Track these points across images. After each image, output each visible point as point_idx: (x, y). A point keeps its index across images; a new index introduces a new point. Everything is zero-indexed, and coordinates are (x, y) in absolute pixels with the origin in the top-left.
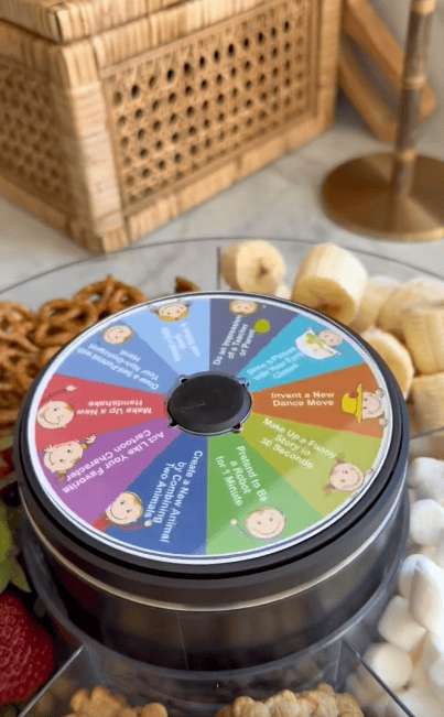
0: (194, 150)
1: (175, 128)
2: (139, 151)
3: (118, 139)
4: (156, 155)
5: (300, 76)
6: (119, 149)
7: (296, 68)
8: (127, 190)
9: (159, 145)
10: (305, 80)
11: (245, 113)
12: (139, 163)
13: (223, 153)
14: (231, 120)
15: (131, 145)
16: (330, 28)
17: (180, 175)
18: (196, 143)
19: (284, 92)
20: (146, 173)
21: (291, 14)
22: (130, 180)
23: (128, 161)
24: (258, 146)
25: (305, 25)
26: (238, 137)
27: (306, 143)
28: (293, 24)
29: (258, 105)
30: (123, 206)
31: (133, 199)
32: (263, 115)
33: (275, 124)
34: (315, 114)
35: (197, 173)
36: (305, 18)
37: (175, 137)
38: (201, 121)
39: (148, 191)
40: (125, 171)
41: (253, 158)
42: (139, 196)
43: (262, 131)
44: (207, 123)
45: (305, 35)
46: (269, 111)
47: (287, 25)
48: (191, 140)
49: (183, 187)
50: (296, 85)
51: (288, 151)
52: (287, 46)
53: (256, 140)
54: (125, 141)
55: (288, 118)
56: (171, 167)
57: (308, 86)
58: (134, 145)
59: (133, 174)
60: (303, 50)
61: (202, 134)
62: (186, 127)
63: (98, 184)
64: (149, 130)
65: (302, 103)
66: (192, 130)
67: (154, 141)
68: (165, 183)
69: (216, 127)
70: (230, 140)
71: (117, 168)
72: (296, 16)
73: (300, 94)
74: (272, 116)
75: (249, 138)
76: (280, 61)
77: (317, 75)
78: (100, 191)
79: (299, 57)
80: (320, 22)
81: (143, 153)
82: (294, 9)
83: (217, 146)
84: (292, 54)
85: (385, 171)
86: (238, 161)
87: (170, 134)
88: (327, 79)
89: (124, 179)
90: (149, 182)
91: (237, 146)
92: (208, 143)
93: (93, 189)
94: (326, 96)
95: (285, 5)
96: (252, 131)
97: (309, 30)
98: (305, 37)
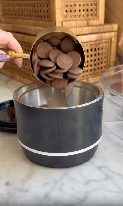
5: (105, 62)
7: (104, 60)
10: (106, 63)
11: (91, 68)
13: (84, 76)
14: (86, 68)
16: (113, 51)
19: (101, 65)
21: (103, 46)
25: (107, 49)
26: (88, 73)
28: (104, 48)
29: (94, 67)
33: (98, 73)
36: (107, 48)
43: (94, 74)
46: (96, 69)
47: (102, 48)
50: (104, 64)
52: (102, 53)
57: (107, 65)
60: (106, 56)
72: (105, 46)
73: (105, 67)
74: (97, 71)
75: (91, 75)
76: (100, 57)
77: (110, 62)
79: (105, 57)
80: (111, 49)
82: (104, 45)
84: (103, 56)
86: (88, 79)
88: (112, 64)
91: (87, 75)
95: (102, 43)
96: (91, 73)
97: (108, 51)
98: (107, 53)
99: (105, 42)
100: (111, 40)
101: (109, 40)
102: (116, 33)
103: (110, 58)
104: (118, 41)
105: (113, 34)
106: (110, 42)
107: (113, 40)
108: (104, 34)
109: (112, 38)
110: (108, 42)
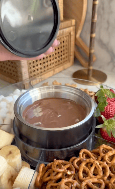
0: (44, 67)
1: (41, 62)
2: (33, 66)
3: (29, 63)
4: (37, 67)
5: (66, 53)
6: (29, 65)
7: (66, 51)
8: (30, 74)
9: (37, 65)
10: (67, 54)
11: (55, 60)
12: (33, 69)
13: (51, 68)
14: (52, 61)
15: (31, 65)
16: (73, 43)
17: (41, 72)
18: (45, 66)
19: (63, 56)
20: (34, 71)
21: (64, 40)
22: (31, 72)
23: (31, 68)
24: (58, 67)
25: (67, 42)
26: (53, 65)
27: (68, 68)
28: (65, 42)
29: (58, 59)
30: (29, 78)
31: (31, 77)
32: (59, 61)
33: (61, 63)
34: (70, 62)
35: (45, 72)
36: (67, 41)
37: (41, 64)
38: (46, 61)
39: (35, 75)
40: (30, 70)
41: (57, 70)
42: (33, 76)
43: (59, 64)
44: (47, 61)
45: (67, 44)
46: (60, 60)
47: (64, 42)
48: (44, 65)
49: (42, 75)
50: (66, 55)
51: (64, 69)
52: (64, 46)
53: (57, 66)
54: (30, 63)
55: (64, 62)
56: (40, 70)
57: (68, 55)
58: (32, 65)
59: (32, 71)
60: (67, 48)
61: (46, 64)
62: (43, 62)
63: (24, 72)
64: (35, 62)
65: (67, 59)
66: (44, 63)
67: (36, 64)
68: (38, 74)
69: (49, 62)
70: (52, 66)
71: (29, 69)
73: (66, 57)
74: (61, 61)
75: (56, 66)
76: (62, 49)
77: (70, 53)
78: (25, 74)
80: (70, 41)
81: (34, 67)
82: (65, 38)
83: (50, 67)
84: (65, 48)
85: (86, 72)
86: (54, 70)
87: (40, 63)
88: (72, 54)
89: (30, 72)
90: (35, 73)
91: (53, 67)
92: (47, 66)
93: (23, 73)
94: (72, 58)
95: (63, 37)
96: (56, 64)
97: (68, 43)
98: (67, 45)
99: (66, 36)
100: (70, 34)
101: (68, 34)
102: (74, 27)
103: (70, 49)
104: (76, 33)
105: (72, 28)
106: (69, 36)
107: (72, 33)
108: (65, 30)
109: (71, 32)
110: (68, 36)
